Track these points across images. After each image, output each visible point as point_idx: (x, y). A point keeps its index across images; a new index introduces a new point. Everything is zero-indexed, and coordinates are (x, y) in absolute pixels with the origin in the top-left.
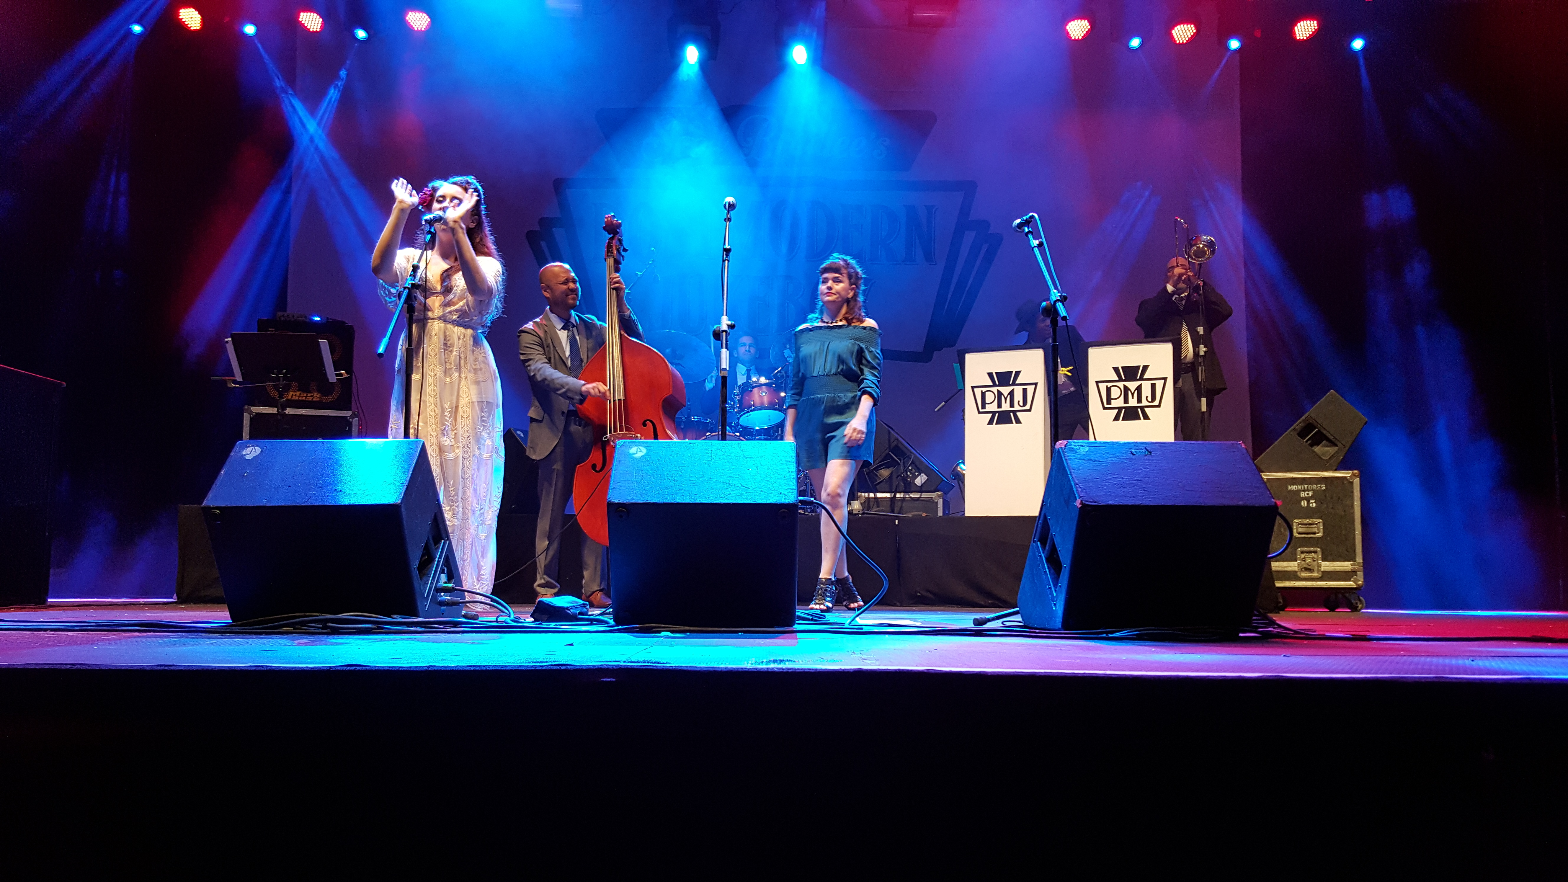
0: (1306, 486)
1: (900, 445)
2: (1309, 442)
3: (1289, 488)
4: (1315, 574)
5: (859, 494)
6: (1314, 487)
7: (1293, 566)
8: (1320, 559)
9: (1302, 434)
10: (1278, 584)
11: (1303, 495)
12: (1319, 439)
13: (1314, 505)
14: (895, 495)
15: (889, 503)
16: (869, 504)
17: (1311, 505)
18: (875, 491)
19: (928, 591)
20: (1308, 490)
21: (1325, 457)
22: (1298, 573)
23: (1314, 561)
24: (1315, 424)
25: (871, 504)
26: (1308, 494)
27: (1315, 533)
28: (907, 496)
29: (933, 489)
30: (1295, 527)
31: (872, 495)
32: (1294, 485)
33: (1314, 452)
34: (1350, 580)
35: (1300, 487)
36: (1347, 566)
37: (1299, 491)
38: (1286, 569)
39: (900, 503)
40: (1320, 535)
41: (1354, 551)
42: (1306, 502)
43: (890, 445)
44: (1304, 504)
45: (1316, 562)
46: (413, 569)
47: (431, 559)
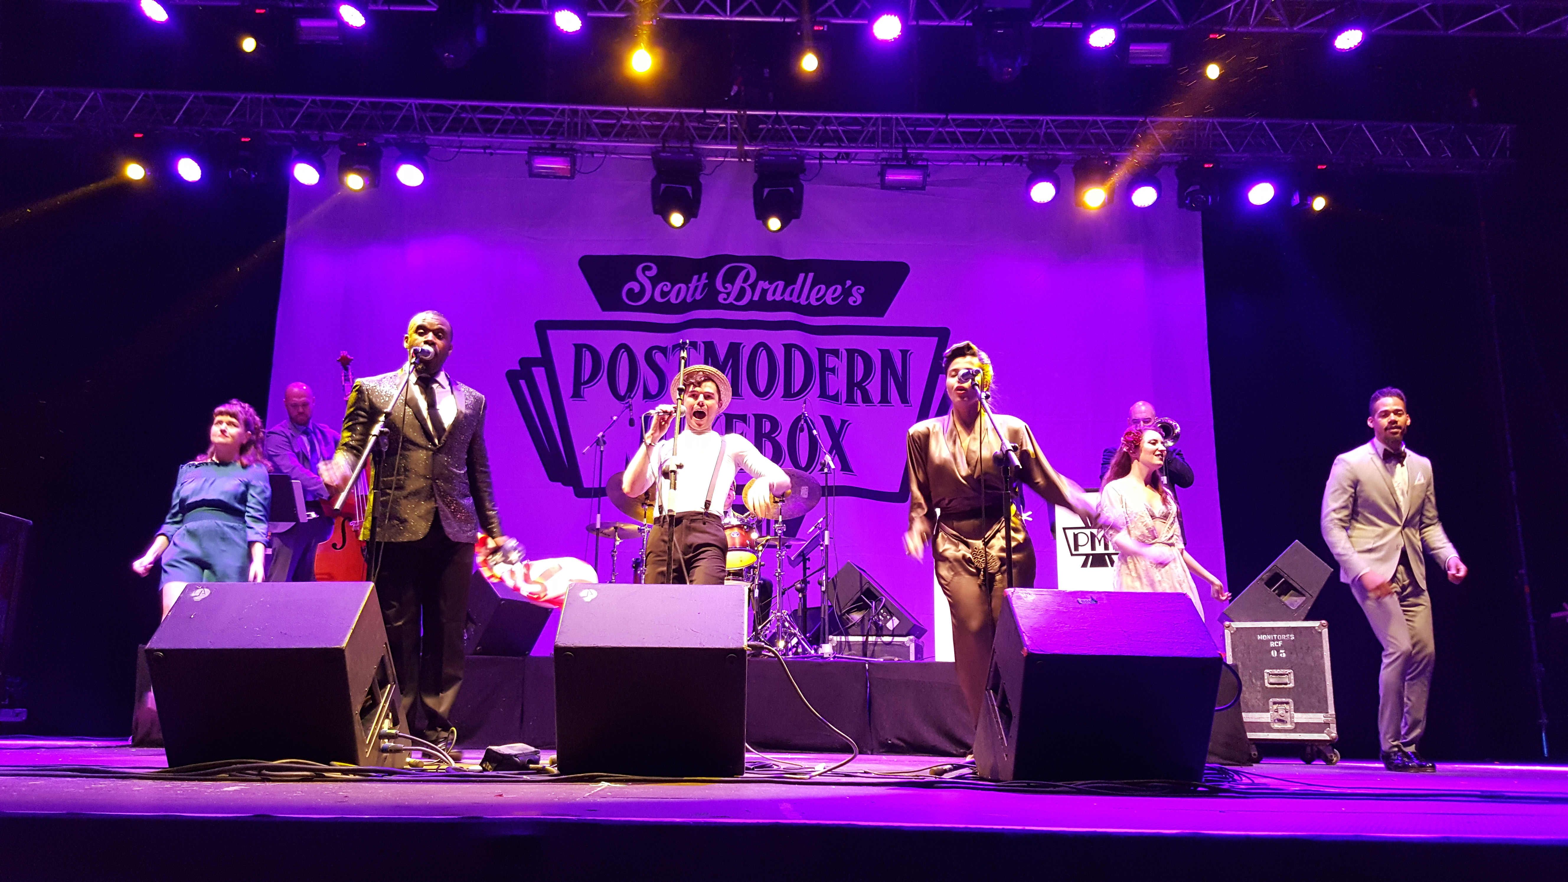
0: (1275, 636)
1: (872, 589)
2: (1277, 592)
3: (1259, 637)
4: (1289, 726)
5: (831, 637)
6: (1284, 637)
7: (1264, 717)
8: (1293, 710)
9: (1270, 583)
10: (1251, 735)
11: (1272, 644)
12: (1287, 588)
13: (1284, 655)
14: (867, 639)
15: (861, 647)
16: (841, 647)
17: (1281, 655)
18: (847, 634)
19: (899, 739)
20: (1278, 640)
21: (1293, 605)
22: (1272, 724)
23: (1287, 712)
24: (1282, 573)
25: (843, 647)
26: (1277, 644)
27: (1286, 684)
28: (879, 640)
29: (904, 633)
30: (1266, 678)
31: (843, 639)
32: (1263, 634)
33: (1281, 601)
34: (1323, 733)
35: (1269, 637)
36: (1318, 718)
37: (1268, 641)
38: (1259, 721)
39: (872, 647)
40: (1292, 685)
41: (1326, 701)
42: (1276, 652)
43: (861, 587)
44: (1274, 654)
45: (1289, 713)
46: (354, 714)
47: (375, 704)
